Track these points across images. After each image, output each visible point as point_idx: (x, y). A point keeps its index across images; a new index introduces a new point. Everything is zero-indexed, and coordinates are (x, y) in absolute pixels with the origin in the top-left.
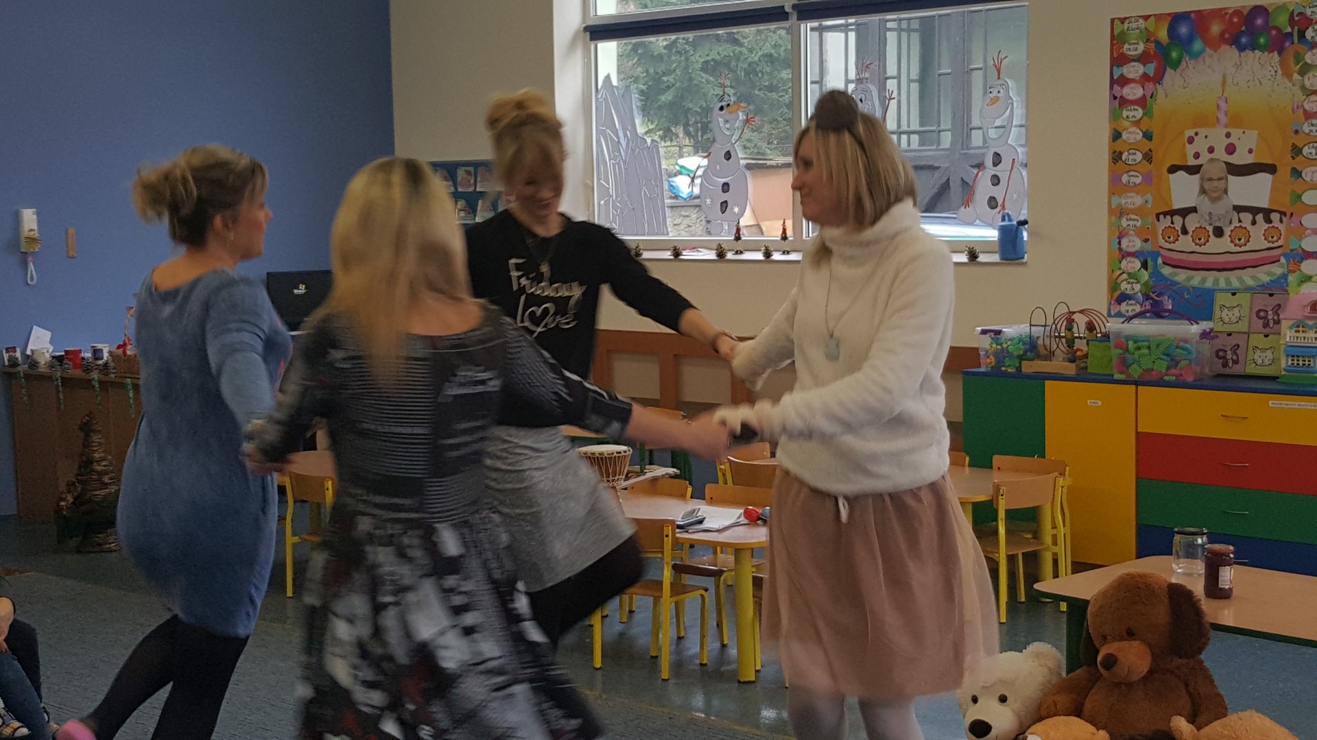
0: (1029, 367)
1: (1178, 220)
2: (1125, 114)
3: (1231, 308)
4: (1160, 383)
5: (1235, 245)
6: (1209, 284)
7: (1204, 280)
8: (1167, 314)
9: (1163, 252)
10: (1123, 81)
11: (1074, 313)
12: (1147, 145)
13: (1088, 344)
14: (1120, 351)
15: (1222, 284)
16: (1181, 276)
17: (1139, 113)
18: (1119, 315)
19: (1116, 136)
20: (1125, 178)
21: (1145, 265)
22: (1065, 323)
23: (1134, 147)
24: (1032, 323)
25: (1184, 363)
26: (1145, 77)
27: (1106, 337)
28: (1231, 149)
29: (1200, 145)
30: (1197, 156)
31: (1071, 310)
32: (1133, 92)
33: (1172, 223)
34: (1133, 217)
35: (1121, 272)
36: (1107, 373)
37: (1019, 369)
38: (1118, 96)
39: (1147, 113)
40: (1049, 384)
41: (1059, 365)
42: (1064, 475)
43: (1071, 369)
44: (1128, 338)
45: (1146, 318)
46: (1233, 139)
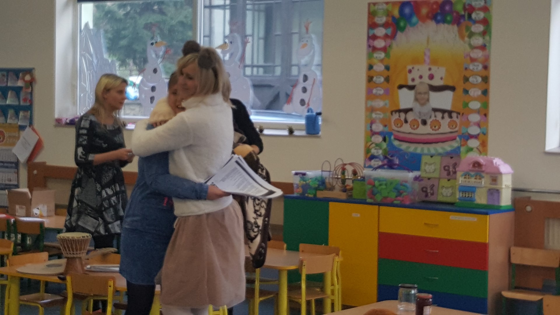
0: (321, 194)
1: (403, 115)
2: (375, 55)
3: (431, 164)
4: (392, 205)
5: (433, 130)
6: (419, 151)
7: (416, 149)
8: (396, 166)
9: (394, 132)
10: (374, 37)
11: (345, 165)
12: (387, 73)
13: (353, 182)
14: (370, 186)
15: (426, 151)
16: (404, 146)
17: (382, 55)
18: (370, 167)
19: (370, 67)
20: (374, 91)
21: (384, 140)
22: (341, 170)
23: (380, 74)
24: (323, 170)
25: (405, 194)
26: (386, 36)
27: (363, 178)
28: (431, 77)
29: (415, 74)
30: (413, 80)
31: (344, 163)
32: (380, 43)
33: (399, 116)
34: (378, 112)
35: (371, 143)
36: (363, 198)
37: (315, 195)
38: (371, 45)
39: (387, 55)
40: (331, 204)
41: (337, 193)
42: (339, 255)
43: (344, 196)
44: (375, 179)
45: (384, 169)
46: (433, 72)
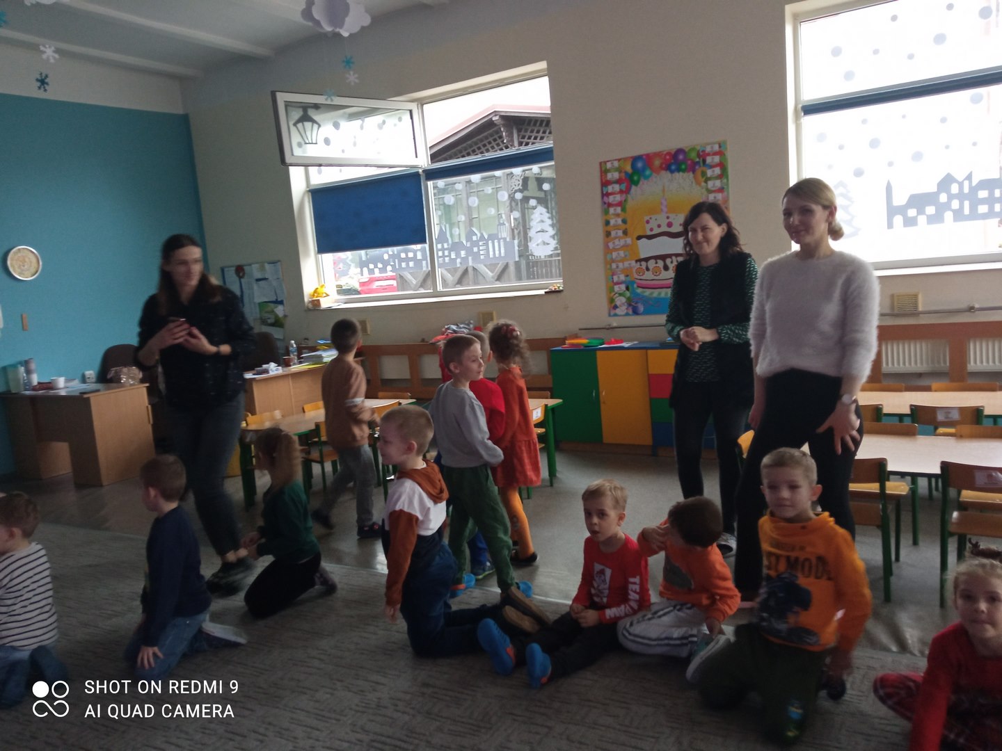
1: (644, 263)
2: (611, 211)
7: (660, 294)
9: (637, 281)
10: (608, 194)
12: (624, 227)
16: (647, 293)
17: (619, 209)
18: (615, 315)
19: (607, 223)
20: (612, 245)
21: (627, 288)
23: (616, 227)
26: (621, 192)
28: (670, 225)
29: (653, 224)
30: (651, 230)
32: (615, 199)
33: (641, 265)
35: (614, 293)
38: (607, 202)
39: (623, 210)
46: (670, 220)
